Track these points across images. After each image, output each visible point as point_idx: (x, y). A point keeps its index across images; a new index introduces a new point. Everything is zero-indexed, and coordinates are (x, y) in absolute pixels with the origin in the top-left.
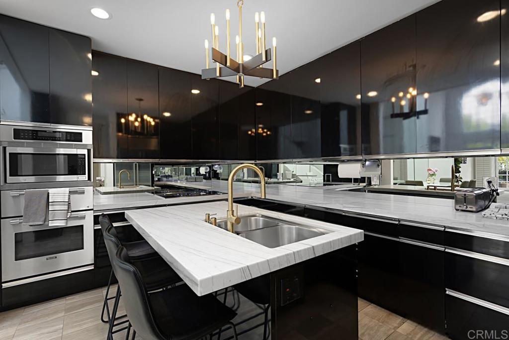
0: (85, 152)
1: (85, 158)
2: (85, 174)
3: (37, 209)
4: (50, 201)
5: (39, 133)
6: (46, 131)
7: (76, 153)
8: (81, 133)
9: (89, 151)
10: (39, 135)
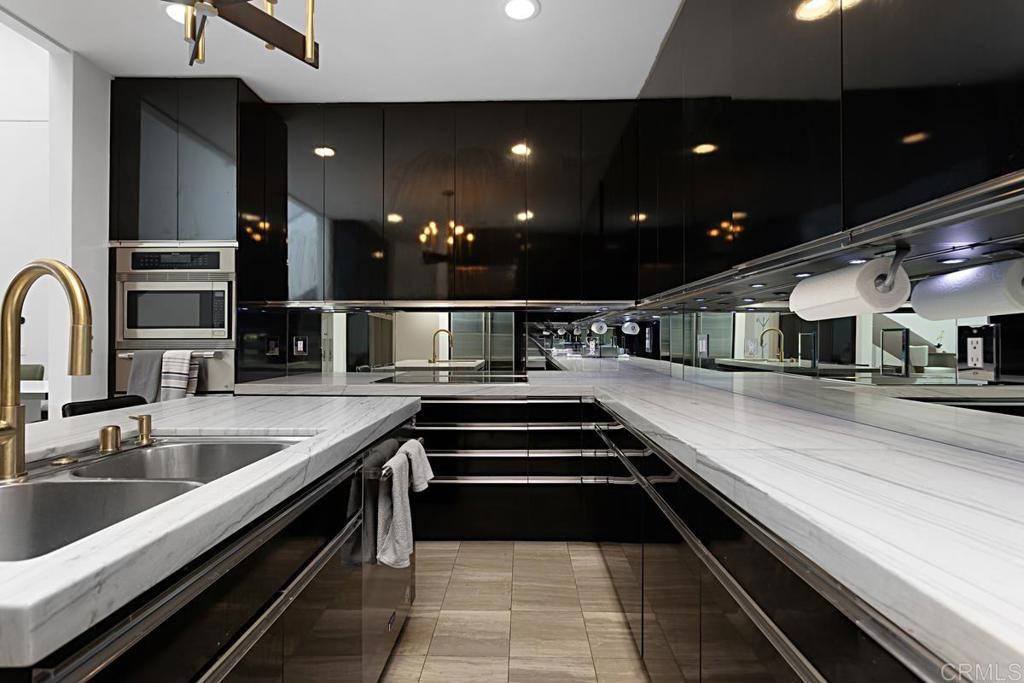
0: (224, 286)
1: (224, 298)
2: (223, 327)
3: (146, 383)
4: (163, 371)
5: (163, 256)
6: (170, 253)
7: (210, 289)
8: (218, 253)
9: (230, 283)
10: (162, 261)
